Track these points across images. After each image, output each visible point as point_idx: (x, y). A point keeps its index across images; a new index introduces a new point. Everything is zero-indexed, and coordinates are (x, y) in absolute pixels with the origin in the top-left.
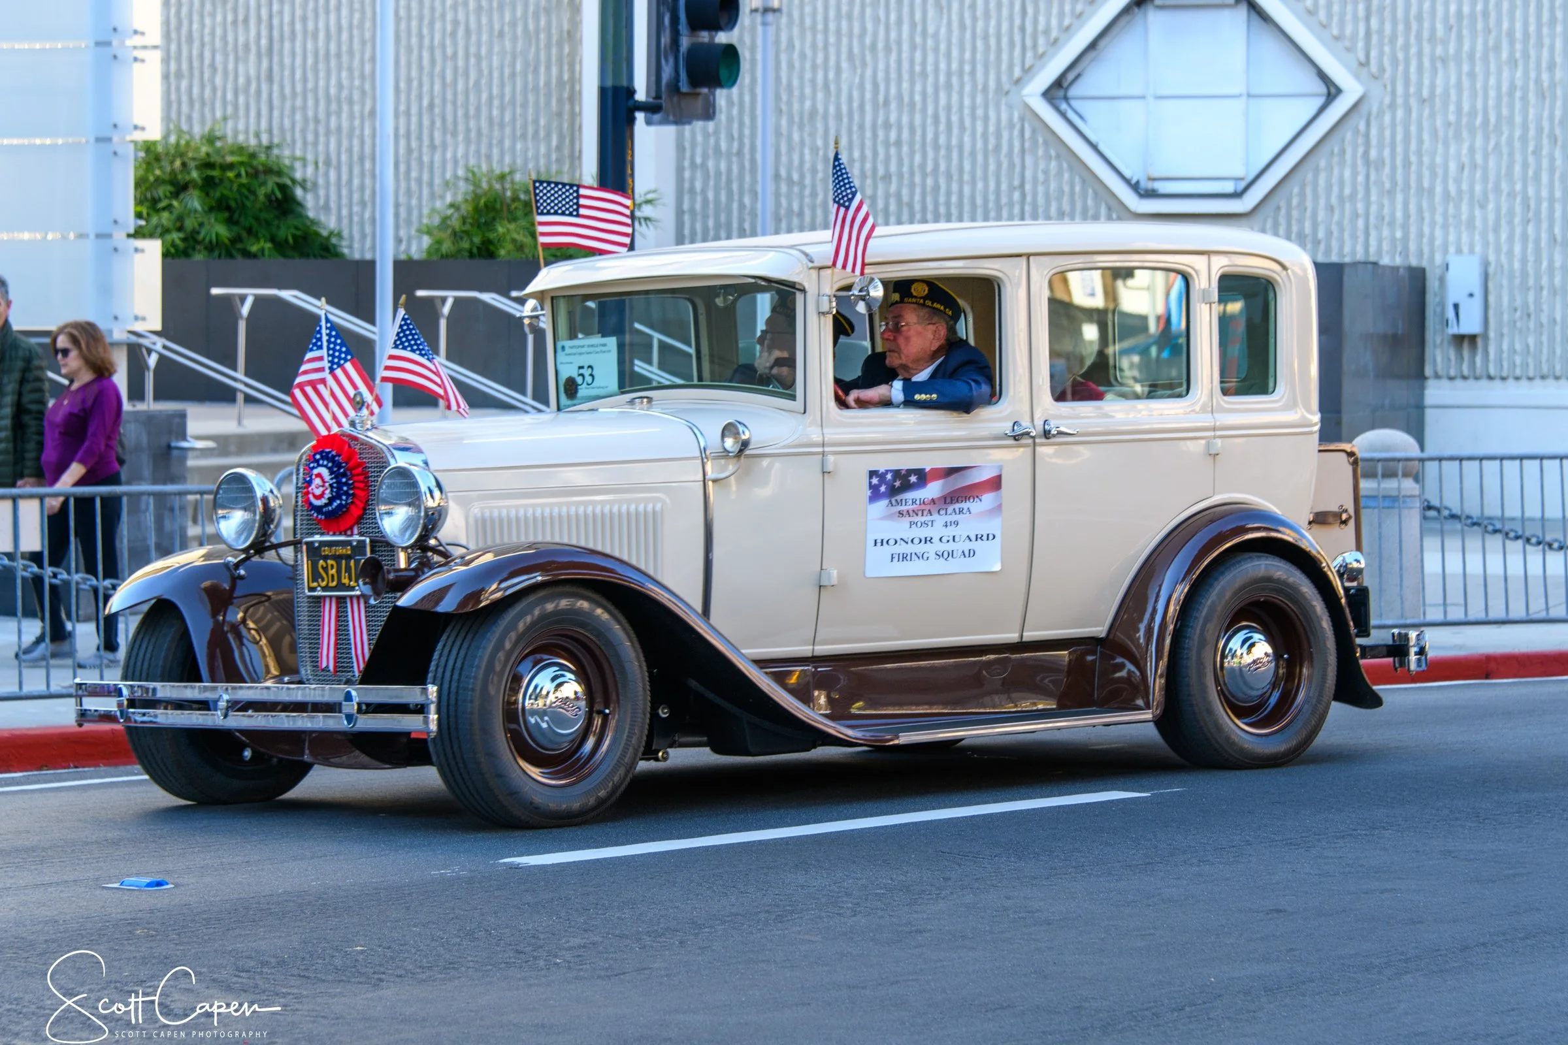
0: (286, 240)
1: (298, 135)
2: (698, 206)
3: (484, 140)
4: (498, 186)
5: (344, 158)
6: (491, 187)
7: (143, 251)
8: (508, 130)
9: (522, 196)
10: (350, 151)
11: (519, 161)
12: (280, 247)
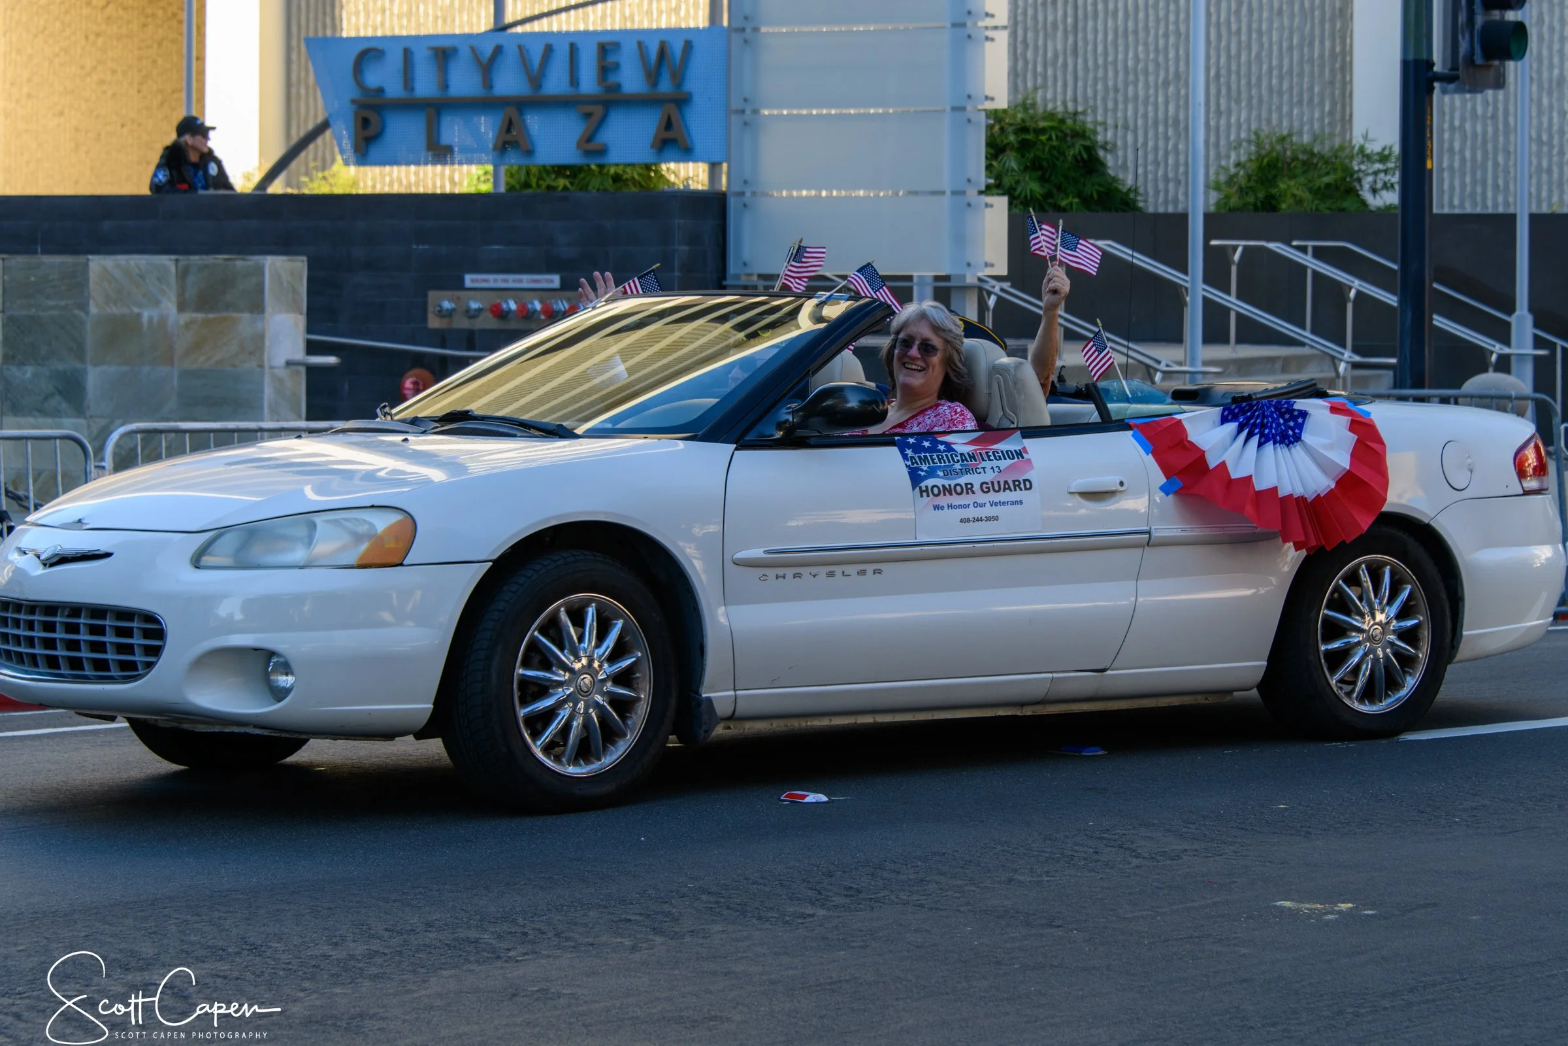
0: (1092, 196)
1: (1099, 103)
2: (1456, 165)
3: (1265, 107)
4: (1279, 147)
5: (1140, 122)
6: (1273, 149)
7: (992, 206)
8: (1286, 98)
9: (1301, 156)
10: (1145, 116)
11: (1296, 124)
12: (1087, 202)
